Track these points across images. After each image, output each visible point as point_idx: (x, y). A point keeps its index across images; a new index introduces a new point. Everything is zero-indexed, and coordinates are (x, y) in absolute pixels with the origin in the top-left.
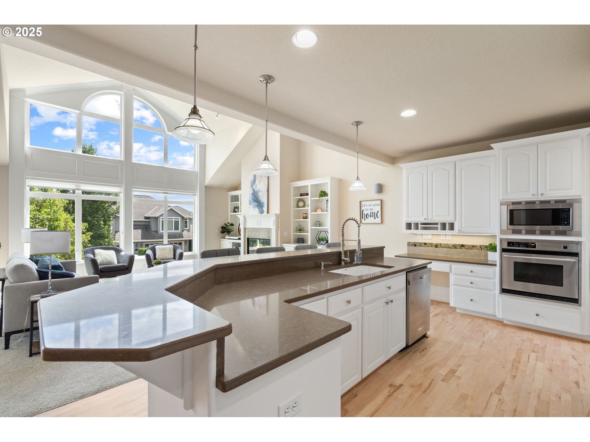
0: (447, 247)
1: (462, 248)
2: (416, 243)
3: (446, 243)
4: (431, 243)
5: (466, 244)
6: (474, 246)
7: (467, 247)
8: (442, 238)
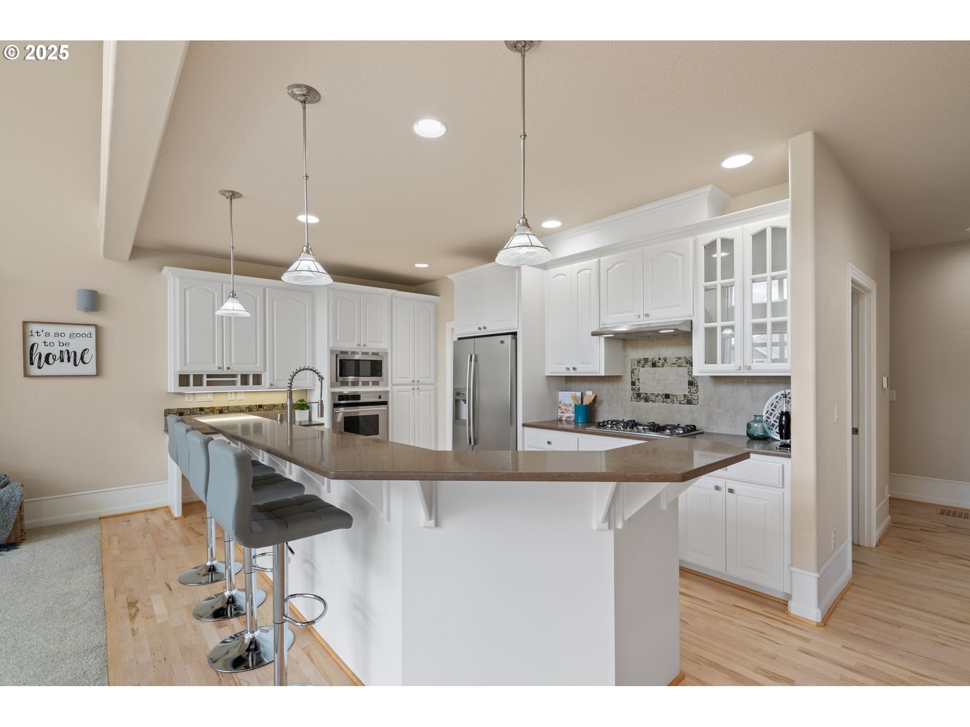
0: (239, 410)
1: (260, 409)
2: (184, 409)
3: (237, 405)
4: (212, 407)
5: (265, 404)
6: (274, 406)
7: (266, 407)
8: (230, 398)
